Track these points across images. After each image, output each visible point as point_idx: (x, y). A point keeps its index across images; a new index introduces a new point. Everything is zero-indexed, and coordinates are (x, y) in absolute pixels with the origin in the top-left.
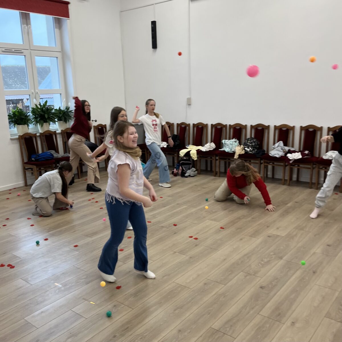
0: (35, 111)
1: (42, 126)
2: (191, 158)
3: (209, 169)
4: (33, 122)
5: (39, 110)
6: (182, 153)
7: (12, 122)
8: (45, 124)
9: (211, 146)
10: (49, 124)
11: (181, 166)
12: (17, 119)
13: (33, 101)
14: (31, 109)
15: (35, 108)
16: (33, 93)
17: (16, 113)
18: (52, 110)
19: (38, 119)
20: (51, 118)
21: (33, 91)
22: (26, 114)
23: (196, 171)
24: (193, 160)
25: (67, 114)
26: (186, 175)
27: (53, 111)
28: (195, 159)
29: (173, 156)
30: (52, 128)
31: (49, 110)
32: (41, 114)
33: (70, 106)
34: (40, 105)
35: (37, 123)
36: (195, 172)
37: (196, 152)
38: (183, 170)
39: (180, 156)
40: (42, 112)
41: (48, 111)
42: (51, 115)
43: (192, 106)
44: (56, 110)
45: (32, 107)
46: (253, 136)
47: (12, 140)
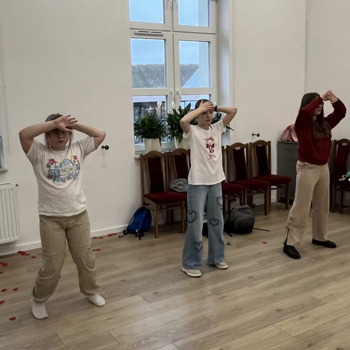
0: (172, 119)
1: (180, 141)
4: (169, 134)
7: (139, 133)
12: (146, 131)
13: (170, 104)
14: (167, 116)
15: (172, 114)
16: (172, 92)
17: (146, 122)
19: (175, 132)
21: (172, 90)
22: (159, 123)
34: (180, 110)
45: (169, 113)
47: (136, 159)
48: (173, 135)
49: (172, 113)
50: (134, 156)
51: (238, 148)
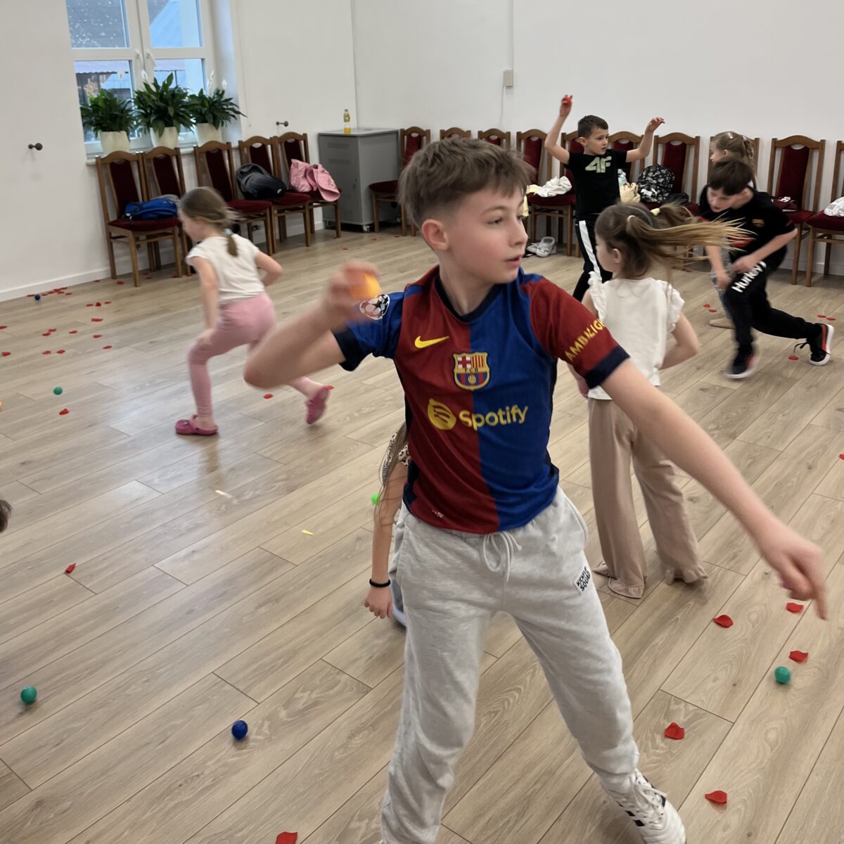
0: (144, 100)
1: (161, 135)
4: (139, 124)
5: (154, 97)
7: (91, 123)
8: (167, 129)
9: (561, 183)
10: (179, 131)
12: (101, 119)
13: (138, 74)
14: (133, 95)
15: (142, 91)
16: (138, 55)
17: (100, 104)
18: (184, 98)
19: (152, 119)
20: (182, 116)
21: (138, 51)
22: (122, 106)
25: (220, 107)
27: (186, 99)
30: (183, 139)
31: (178, 98)
32: (159, 107)
33: (225, 88)
34: (156, 84)
35: (148, 128)
40: (161, 102)
41: (175, 101)
42: (182, 109)
43: (515, 90)
44: (192, 97)
45: (136, 89)
46: (659, 163)
47: (88, 165)
48: (148, 125)
49: (143, 89)
50: (85, 160)
51: (258, 145)
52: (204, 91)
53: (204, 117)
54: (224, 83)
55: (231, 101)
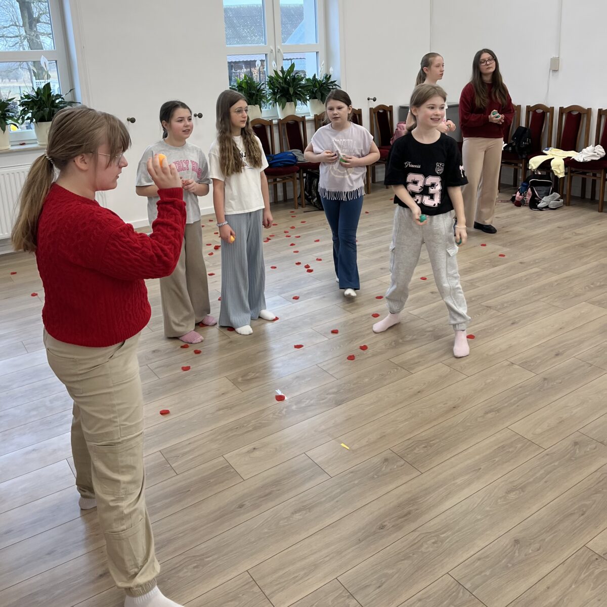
0: (273, 83)
1: (283, 108)
2: (551, 173)
3: (588, 195)
4: (270, 100)
5: (280, 81)
6: (534, 163)
8: (288, 104)
9: (596, 151)
10: (296, 105)
11: (530, 187)
13: (271, 65)
14: (267, 79)
16: (272, 50)
17: (243, 85)
19: (278, 96)
20: (299, 94)
21: (272, 47)
22: (259, 87)
23: (561, 198)
24: (556, 177)
25: (326, 88)
26: (539, 205)
27: (303, 82)
28: (561, 176)
29: (516, 167)
30: (299, 110)
31: (297, 81)
32: (283, 88)
33: (331, 73)
34: (282, 71)
35: (276, 103)
36: (559, 201)
37: (563, 162)
38: (534, 195)
39: (530, 168)
40: (285, 84)
41: (295, 83)
42: (300, 89)
43: (560, 74)
44: (308, 80)
45: (269, 75)
49: (273, 75)
52: (316, 76)
53: (315, 95)
54: (331, 69)
55: (335, 83)
